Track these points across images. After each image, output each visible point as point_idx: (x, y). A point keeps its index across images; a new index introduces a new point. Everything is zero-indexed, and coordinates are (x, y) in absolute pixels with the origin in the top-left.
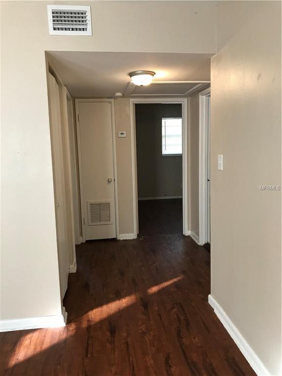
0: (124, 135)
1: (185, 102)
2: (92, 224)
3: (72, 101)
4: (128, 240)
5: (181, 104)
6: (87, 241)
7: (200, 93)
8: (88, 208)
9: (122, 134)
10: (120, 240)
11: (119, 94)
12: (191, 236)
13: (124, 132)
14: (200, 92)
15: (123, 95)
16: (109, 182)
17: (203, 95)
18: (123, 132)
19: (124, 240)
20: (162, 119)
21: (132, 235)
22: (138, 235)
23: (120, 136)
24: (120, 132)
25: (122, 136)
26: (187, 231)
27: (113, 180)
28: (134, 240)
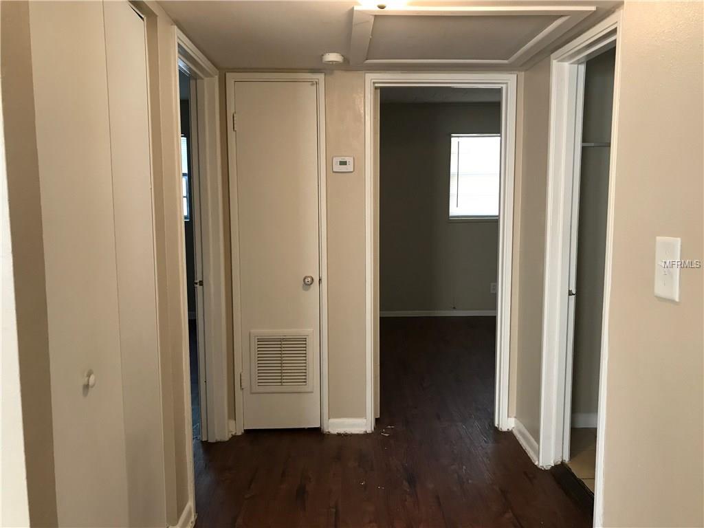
0: (349, 168)
1: (509, 85)
2: (261, 389)
3: (217, 77)
4: (352, 435)
5: (499, 91)
6: (247, 432)
7: (553, 56)
8: (253, 349)
9: (343, 163)
10: (329, 435)
11: (333, 57)
12: (515, 432)
13: (349, 160)
14: (553, 52)
15: (346, 60)
16: (307, 283)
17: (563, 60)
18: (346, 159)
19: (339, 435)
20: (450, 137)
21: (361, 423)
22: (377, 420)
23: (338, 168)
24: (337, 160)
25: (343, 168)
26: (506, 420)
27: (316, 280)
28: (366, 435)
